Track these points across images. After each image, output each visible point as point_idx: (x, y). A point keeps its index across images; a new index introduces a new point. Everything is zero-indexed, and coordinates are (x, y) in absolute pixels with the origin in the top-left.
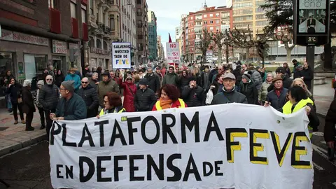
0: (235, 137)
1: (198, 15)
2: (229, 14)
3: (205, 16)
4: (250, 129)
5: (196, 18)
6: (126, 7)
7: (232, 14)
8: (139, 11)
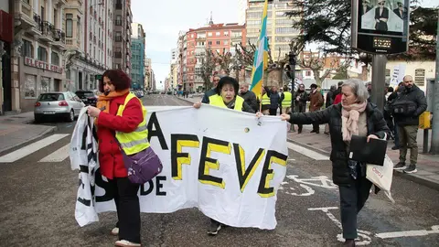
0: (183, 146)
1: (201, 33)
2: (241, 34)
3: (210, 34)
4: (204, 138)
5: (199, 36)
6: (96, 8)
7: (245, 33)
8: (118, 19)
